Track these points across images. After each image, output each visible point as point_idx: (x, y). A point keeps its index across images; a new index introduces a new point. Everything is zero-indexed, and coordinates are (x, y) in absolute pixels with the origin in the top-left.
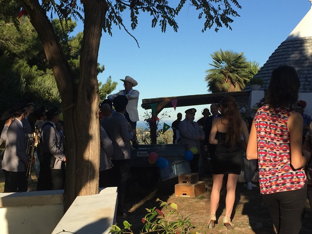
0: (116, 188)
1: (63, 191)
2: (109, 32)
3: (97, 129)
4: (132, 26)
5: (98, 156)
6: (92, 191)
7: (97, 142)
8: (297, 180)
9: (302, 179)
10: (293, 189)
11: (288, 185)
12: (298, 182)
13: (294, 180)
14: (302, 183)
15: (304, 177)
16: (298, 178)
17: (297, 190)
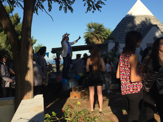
0: (42, 95)
1: (14, 97)
2: (37, 13)
3: (31, 64)
4: (49, 10)
5: (32, 79)
6: (30, 97)
7: (32, 71)
8: (136, 88)
9: (139, 88)
10: (133, 93)
11: (131, 90)
12: (137, 89)
13: (134, 88)
14: (139, 90)
15: (141, 87)
16: (136, 87)
17: (136, 93)
